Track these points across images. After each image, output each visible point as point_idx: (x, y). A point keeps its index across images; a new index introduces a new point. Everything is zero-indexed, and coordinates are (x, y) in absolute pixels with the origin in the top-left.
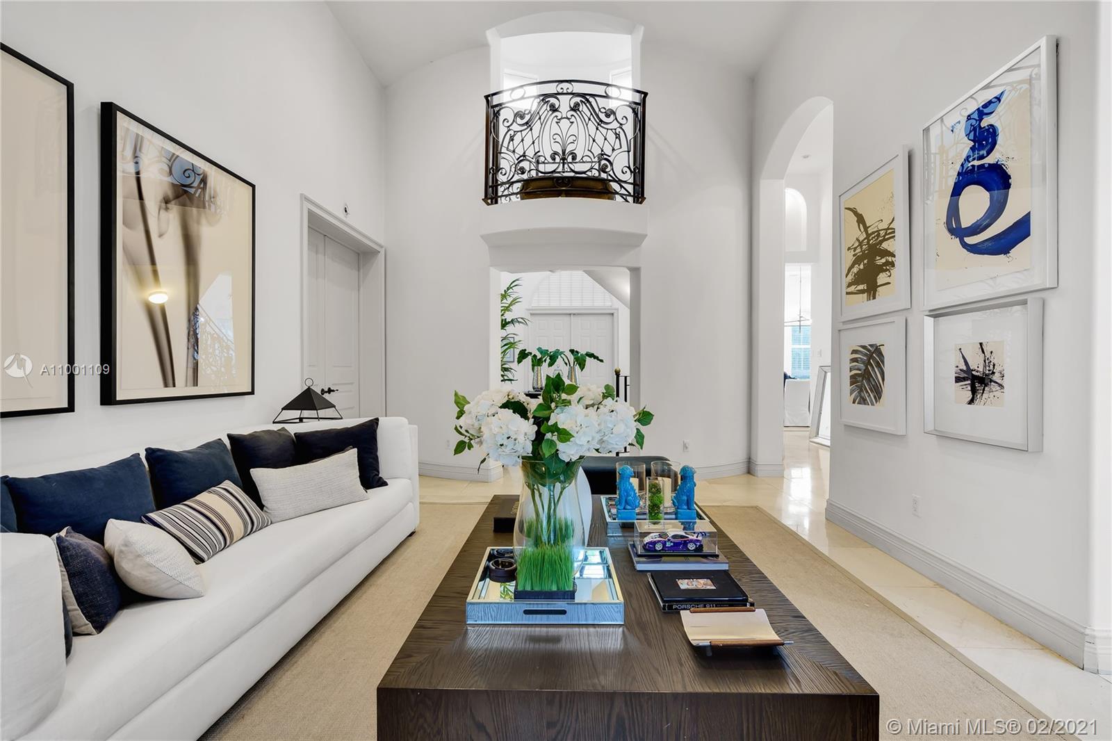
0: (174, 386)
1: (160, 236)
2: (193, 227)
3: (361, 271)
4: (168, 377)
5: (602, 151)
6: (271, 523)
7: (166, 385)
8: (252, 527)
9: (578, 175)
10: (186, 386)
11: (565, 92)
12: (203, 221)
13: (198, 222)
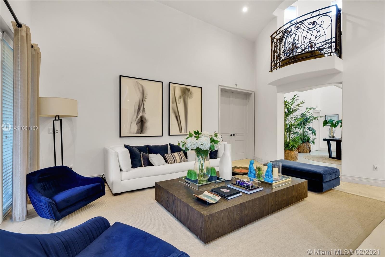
0: (182, 132)
1: (179, 104)
2: (186, 100)
3: (248, 100)
4: (181, 131)
5: (310, 40)
6: (187, 161)
7: (180, 132)
8: (182, 161)
9: (300, 53)
10: (185, 132)
11: (293, 24)
12: (189, 99)
13: (188, 99)
